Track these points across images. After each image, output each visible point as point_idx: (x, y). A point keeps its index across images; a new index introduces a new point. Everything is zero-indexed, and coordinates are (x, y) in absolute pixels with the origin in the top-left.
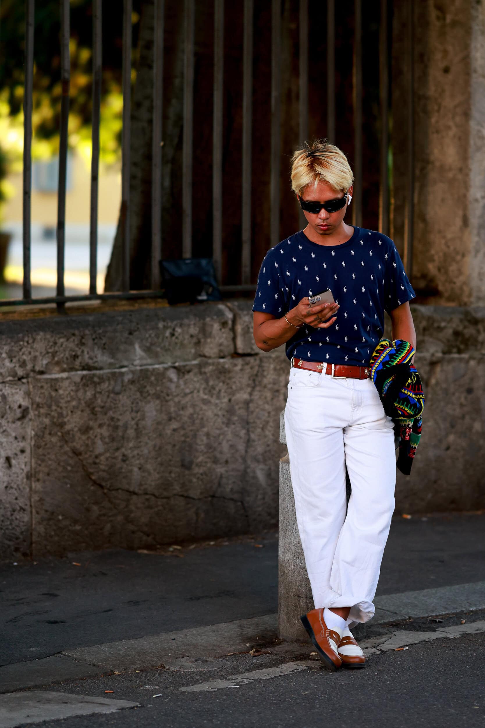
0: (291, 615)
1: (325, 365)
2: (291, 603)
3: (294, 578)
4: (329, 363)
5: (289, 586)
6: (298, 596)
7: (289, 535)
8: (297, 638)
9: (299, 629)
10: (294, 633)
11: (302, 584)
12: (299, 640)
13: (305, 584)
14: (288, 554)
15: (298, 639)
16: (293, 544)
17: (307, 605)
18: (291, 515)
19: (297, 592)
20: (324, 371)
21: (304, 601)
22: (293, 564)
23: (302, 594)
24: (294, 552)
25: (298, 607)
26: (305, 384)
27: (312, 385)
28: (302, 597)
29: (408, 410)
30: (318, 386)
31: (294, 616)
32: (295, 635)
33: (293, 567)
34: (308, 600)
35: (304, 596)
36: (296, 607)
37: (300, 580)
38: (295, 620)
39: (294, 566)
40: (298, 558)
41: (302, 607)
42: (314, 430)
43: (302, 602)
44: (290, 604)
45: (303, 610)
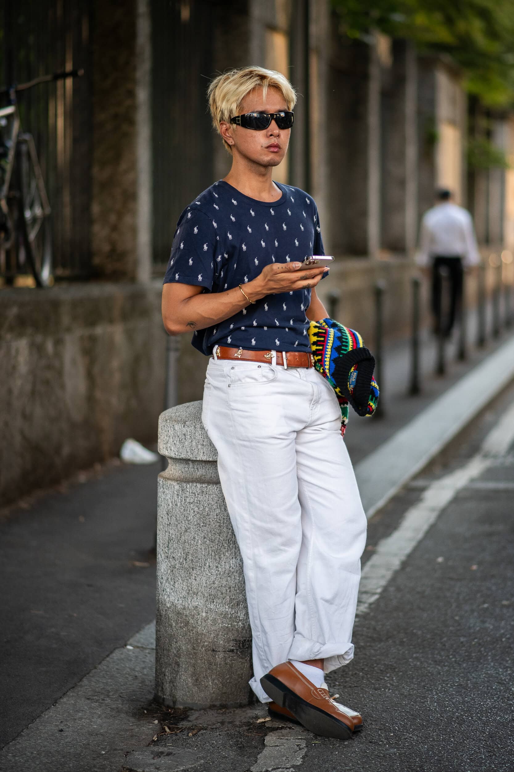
0: (202, 676)
1: (274, 353)
2: (201, 660)
3: (206, 628)
4: (279, 351)
5: (197, 640)
6: (213, 650)
7: (198, 575)
8: (211, 703)
9: (214, 693)
10: (205, 698)
11: (218, 635)
12: (214, 706)
13: (223, 634)
14: (195, 598)
15: (212, 705)
16: (205, 584)
17: (226, 659)
18: (201, 549)
19: (211, 646)
20: (274, 361)
21: (221, 655)
22: (204, 611)
23: (219, 647)
24: (206, 595)
25: (213, 665)
26: (255, 379)
27: (265, 379)
28: (219, 651)
29: (372, 404)
30: (273, 380)
31: (206, 677)
32: (209, 701)
33: (204, 614)
34: (227, 654)
35: (221, 649)
36: (210, 664)
37: (216, 630)
38: (208, 682)
39: (207, 612)
40: (214, 602)
41: (219, 663)
42: (278, 437)
43: (219, 657)
44: (199, 661)
45: (220, 667)
